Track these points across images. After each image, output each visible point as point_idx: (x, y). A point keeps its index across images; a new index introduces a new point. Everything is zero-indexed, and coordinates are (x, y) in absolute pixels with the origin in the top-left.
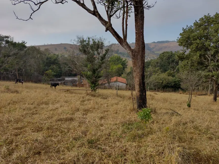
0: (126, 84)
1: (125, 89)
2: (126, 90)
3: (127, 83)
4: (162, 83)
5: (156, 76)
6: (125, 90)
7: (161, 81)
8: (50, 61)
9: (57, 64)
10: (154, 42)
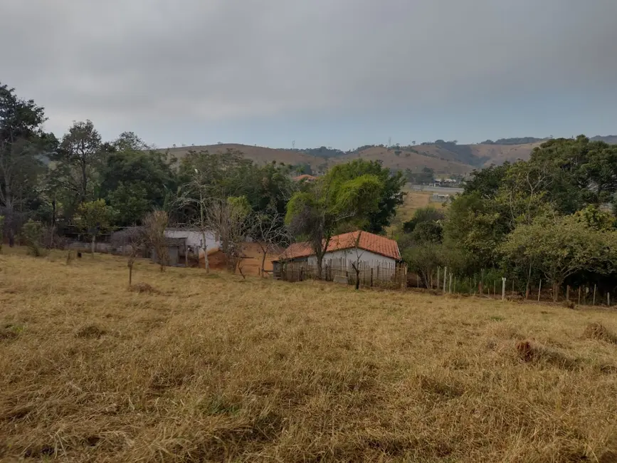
0: (397, 261)
1: (392, 283)
2: (397, 288)
3: (399, 257)
4: (569, 258)
5: (536, 227)
6: (391, 288)
7: (566, 253)
8: (118, 168)
9: (143, 182)
10: (489, 142)
